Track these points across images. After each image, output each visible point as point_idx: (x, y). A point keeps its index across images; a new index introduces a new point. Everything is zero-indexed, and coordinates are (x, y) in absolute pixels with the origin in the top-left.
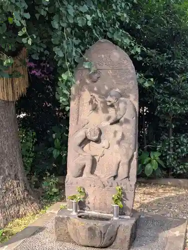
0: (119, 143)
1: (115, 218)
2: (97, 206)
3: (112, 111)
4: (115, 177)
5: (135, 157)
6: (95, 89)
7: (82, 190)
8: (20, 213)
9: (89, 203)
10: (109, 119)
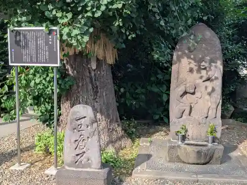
0: (210, 94)
1: (210, 145)
2: (195, 137)
3: (204, 73)
4: (207, 117)
5: (221, 104)
6: (192, 57)
7: (184, 127)
8: (122, 146)
9: (188, 136)
10: (201, 77)
